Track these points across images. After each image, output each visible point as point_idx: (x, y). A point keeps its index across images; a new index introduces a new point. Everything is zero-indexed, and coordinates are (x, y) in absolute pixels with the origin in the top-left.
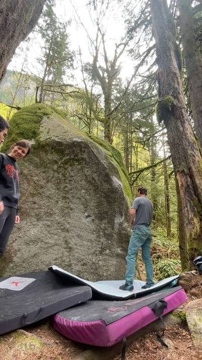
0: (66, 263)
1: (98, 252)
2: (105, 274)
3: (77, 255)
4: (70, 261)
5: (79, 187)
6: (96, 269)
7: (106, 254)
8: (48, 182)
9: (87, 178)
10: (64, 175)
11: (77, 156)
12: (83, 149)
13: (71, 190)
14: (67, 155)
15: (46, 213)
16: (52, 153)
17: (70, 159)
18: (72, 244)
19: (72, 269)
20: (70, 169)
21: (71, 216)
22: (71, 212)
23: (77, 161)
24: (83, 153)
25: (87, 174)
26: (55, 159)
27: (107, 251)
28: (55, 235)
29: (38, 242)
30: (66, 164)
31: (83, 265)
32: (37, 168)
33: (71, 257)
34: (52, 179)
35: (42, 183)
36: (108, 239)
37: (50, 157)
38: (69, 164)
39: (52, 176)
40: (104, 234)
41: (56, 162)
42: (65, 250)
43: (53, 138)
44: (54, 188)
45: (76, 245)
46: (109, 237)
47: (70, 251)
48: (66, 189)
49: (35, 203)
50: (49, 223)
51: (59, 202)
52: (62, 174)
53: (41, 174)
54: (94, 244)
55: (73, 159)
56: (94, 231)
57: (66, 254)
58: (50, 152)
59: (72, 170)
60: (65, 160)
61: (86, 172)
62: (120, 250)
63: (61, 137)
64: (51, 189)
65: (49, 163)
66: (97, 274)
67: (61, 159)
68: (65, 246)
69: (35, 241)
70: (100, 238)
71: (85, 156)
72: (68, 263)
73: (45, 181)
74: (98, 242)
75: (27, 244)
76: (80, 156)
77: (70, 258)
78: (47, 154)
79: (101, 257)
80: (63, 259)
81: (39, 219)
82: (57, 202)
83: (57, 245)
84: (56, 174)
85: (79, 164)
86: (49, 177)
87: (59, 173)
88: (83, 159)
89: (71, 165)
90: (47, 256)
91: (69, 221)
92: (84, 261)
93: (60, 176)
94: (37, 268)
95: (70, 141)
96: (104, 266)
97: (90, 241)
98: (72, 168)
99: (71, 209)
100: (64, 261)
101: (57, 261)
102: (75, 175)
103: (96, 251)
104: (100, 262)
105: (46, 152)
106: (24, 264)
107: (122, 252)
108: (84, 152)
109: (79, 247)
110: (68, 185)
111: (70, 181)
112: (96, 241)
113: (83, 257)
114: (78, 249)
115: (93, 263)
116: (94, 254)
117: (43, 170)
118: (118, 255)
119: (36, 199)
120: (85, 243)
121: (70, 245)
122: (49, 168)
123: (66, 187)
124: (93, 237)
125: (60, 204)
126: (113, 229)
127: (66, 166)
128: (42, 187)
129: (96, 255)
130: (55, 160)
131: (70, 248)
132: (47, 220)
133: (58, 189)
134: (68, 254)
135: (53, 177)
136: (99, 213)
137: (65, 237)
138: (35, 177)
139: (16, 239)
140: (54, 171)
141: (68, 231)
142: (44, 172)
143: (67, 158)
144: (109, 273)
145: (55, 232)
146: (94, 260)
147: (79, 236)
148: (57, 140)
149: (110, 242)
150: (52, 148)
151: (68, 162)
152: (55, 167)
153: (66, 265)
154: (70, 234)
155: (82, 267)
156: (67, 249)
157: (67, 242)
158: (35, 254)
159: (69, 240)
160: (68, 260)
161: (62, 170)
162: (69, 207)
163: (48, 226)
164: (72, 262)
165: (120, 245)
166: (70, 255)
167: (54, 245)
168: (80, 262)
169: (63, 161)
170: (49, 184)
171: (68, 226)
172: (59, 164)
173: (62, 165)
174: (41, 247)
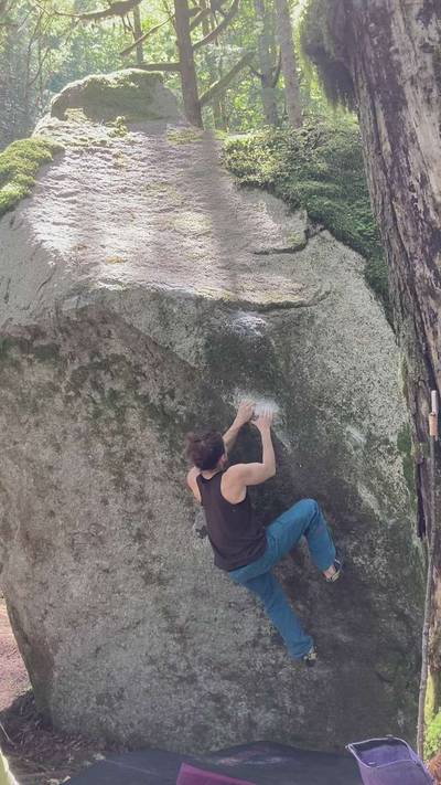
0: (179, 674)
1: (268, 641)
3: (204, 649)
4: (189, 667)
6: (271, 692)
11: (95, 353)
12: (102, 328)
14: (73, 359)
15: (88, 537)
16: (31, 364)
17: (84, 369)
18: (184, 618)
19: (200, 689)
21: (157, 536)
22: (151, 523)
23: (105, 365)
24: (106, 340)
26: (47, 379)
29: (96, 617)
30: (81, 387)
31: (224, 678)
33: (189, 655)
34: (65, 439)
35: (47, 455)
37: (32, 379)
38: (88, 384)
39: (60, 429)
41: (54, 388)
42: (170, 636)
44: (82, 461)
45: (195, 619)
47: (184, 638)
49: (52, 513)
50: (106, 564)
51: (111, 501)
52: (84, 419)
53: (34, 431)
55: (95, 366)
57: (174, 647)
58: (25, 363)
60: (73, 377)
63: (35, 304)
65: (40, 396)
66: (276, 706)
67: (61, 373)
69: (88, 615)
71: (118, 347)
72: (185, 670)
73: (50, 450)
76: (104, 353)
77: (187, 659)
78: (20, 371)
79: (280, 654)
80: (171, 661)
81: (78, 555)
82: (105, 502)
83: (144, 621)
84: (69, 422)
86: (54, 435)
87: (74, 417)
88: (117, 358)
90: (128, 653)
92: (231, 669)
93: (81, 425)
94: (113, 685)
97: (237, 607)
99: (150, 516)
100: (173, 667)
103: (259, 636)
104: (281, 672)
113: (224, 656)
114: (204, 631)
115: (258, 674)
116: (255, 644)
117: (33, 419)
119: (50, 502)
120: (221, 613)
121: (179, 622)
122: (43, 409)
125: (114, 507)
127: (85, 393)
128: (50, 468)
129: (265, 649)
130: (50, 383)
131: (181, 630)
132: (97, 556)
133: (92, 464)
134: (179, 647)
135: (65, 432)
137: (157, 599)
138: (24, 443)
139: (46, 612)
140: (60, 414)
141: (161, 581)
142: (37, 425)
143: (76, 368)
146: (258, 665)
147: (195, 593)
148: (25, 321)
149: (301, 607)
151: (84, 379)
152: (58, 402)
153: (181, 679)
154: (170, 591)
155: (227, 683)
156: (172, 632)
157: (168, 614)
158: (98, 649)
159: (172, 608)
160: (183, 665)
161: (80, 406)
162: (140, 510)
163: (107, 571)
164: (196, 669)
165: (339, 614)
166: (186, 649)
167: (137, 623)
168: (220, 670)
169: (68, 379)
170: (65, 454)
171: (157, 568)
172: (63, 390)
173: (71, 393)
174: (108, 630)
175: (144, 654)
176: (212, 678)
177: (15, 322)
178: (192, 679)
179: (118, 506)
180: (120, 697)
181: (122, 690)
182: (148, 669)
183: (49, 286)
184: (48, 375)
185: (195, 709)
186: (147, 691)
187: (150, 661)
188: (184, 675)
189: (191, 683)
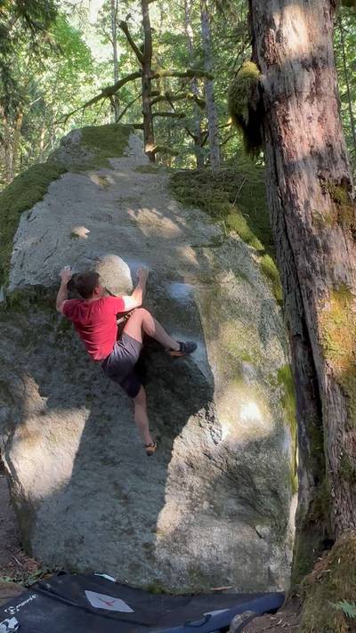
0: (123, 527)
1: (184, 507)
2: (205, 555)
3: (140, 511)
4: (130, 523)
6: (184, 543)
7: (203, 513)
8: (49, 370)
10: (71, 351)
13: (95, 379)
16: (35, 312)
18: (128, 489)
19: (137, 539)
21: (113, 432)
22: (109, 423)
26: (45, 321)
27: (206, 506)
28: (94, 471)
30: (68, 329)
32: (24, 346)
33: (130, 515)
34: (55, 363)
37: (35, 321)
39: (51, 357)
40: (191, 465)
42: (117, 501)
44: (65, 379)
45: (136, 491)
47: (127, 503)
48: (87, 379)
52: (68, 350)
53: (33, 355)
54: (173, 490)
57: (120, 508)
58: (31, 311)
62: (236, 503)
63: (41, 270)
64: (60, 384)
65: (40, 332)
66: (187, 552)
68: (115, 493)
72: (126, 525)
73: (44, 370)
74: (181, 484)
77: (129, 518)
78: (28, 316)
79: (193, 517)
80: (116, 519)
83: (100, 490)
84: (58, 352)
86: (47, 360)
87: (62, 348)
91: (111, 444)
92: (158, 525)
93: (66, 354)
94: (76, 533)
97: (165, 483)
99: (109, 419)
100: (119, 523)
101: (107, 522)
103: (180, 504)
104: (192, 529)
105: (25, 311)
107: (241, 508)
109: (143, 496)
110: (86, 370)
112: (177, 482)
113: (153, 517)
114: (140, 499)
115: (176, 530)
116: (176, 510)
117: (33, 349)
120: (153, 487)
121: (124, 492)
122: (42, 342)
123: (83, 374)
127: (69, 332)
130: (46, 325)
131: (125, 497)
133: (72, 381)
134: (124, 509)
135: (55, 359)
137: (111, 476)
138: (26, 364)
140: (54, 346)
141: (114, 464)
142: (36, 352)
144: (214, 552)
145: (92, 465)
147: (136, 473)
148: (33, 282)
150: (32, 302)
152: (51, 338)
153: (124, 531)
154: (119, 470)
156: (120, 499)
157: (116, 485)
158: (68, 509)
159: (120, 482)
160: (127, 521)
161: (65, 341)
162: (102, 415)
164: (134, 525)
166: (128, 511)
167: (96, 492)
168: (150, 526)
169: (59, 322)
170: (54, 373)
171: (112, 454)
172: (55, 330)
173: (61, 332)
174: (76, 495)
175: (100, 513)
176: (144, 531)
177: (26, 282)
178: (131, 532)
180: (81, 542)
181: (83, 537)
182: (102, 523)
183: (51, 259)
184: (46, 319)
185: (131, 552)
186: (99, 538)
187: (104, 518)
188: (126, 529)
189: (130, 534)
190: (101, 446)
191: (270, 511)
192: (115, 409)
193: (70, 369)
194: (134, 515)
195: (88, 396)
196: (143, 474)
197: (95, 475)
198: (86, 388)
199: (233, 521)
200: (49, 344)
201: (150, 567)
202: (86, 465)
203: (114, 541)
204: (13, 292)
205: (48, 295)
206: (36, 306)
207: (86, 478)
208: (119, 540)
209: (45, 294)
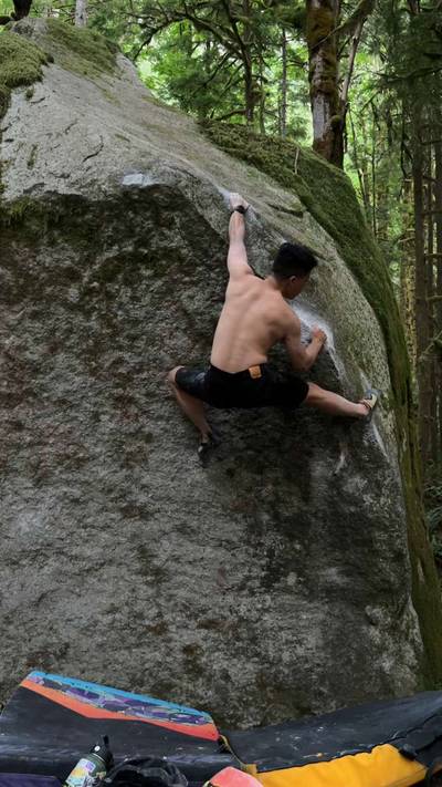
0: (147, 623)
1: (257, 583)
2: (286, 656)
3: (182, 593)
4: (160, 615)
5: (168, 358)
6: (254, 640)
7: (287, 590)
8: (53, 350)
9: (191, 324)
10: (106, 320)
11: (144, 243)
12: (165, 214)
13: (140, 371)
14: (111, 245)
15: (61, 459)
16: (52, 243)
17: (121, 258)
18: (163, 557)
19: (170, 640)
20: (125, 294)
21: (151, 462)
22: (147, 447)
23: (149, 260)
24: (166, 232)
25: (191, 307)
26: (68, 263)
27: (292, 579)
28: (103, 529)
29: (47, 557)
30: (110, 280)
31: (206, 627)
32: (11, 303)
33: (161, 601)
34: (68, 338)
35: (35, 353)
36: (292, 537)
37: (48, 260)
38: (121, 277)
39: (64, 326)
40: (276, 516)
41: (73, 275)
42: (141, 579)
43: (52, 184)
44: (80, 368)
45: (177, 559)
46: (294, 528)
47: (159, 581)
48: (123, 370)
49: (19, 426)
50: (76, 492)
51: (104, 418)
52: (101, 317)
53: (27, 323)
54: (241, 557)
55: (136, 258)
56: (236, 510)
57: (145, 591)
58: (45, 240)
59: (134, 299)
60: (104, 266)
61: (186, 302)
62: (339, 573)
63: (80, 174)
64: (68, 376)
65: (50, 282)
66: (258, 655)
67: (89, 261)
68: (138, 566)
69: (37, 555)
70: (260, 535)
71: (176, 240)
72: (153, 619)
73: (42, 348)
74: (255, 547)
75: (14, 563)
76: (156, 242)
77: (158, 605)
79: (268, 597)
80: (137, 609)
81: (41, 481)
82: (96, 417)
83: (111, 562)
84: (79, 319)
85: (156, 276)
86: (53, 331)
87: (88, 314)
88: (169, 253)
89: (128, 283)
90: (82, 601)
91: (144, 481)
92: (210, 615)
93: (94, 324)
94: (55, 640)
95: (111, 191)
96: (281, 629)
97: (228, 545)
98: (134, 290)
99: (149, 438)
100: (140, 616)
101: (118, 616)
102: (149, 317)
103: (248, 578)
104: (266, 617)
105: (33, 241)
106: (11, 627)
107: (346, 580)
108: (170, 224)
109: (188, 568)
110: (126, 356)
111: (134, 338)
112: (248, 542)
113: (203, 601)
114: (185, 573)
115: (241, 620)
116: (242, 588)
117: (30, 309)
118: (331, 592)
119: (22, 413)
120: (209, 552)
121: (156, 562)
122: (52, 298)
123: (120, 361)
124: (234, 530)
125: (108, 424)
126: (306, 498)
127: (112, 287)
128: (36, 370)
129: (252, 593)
130: (69, 269)
131: (158, 572)
132: (68, 483)
133: (93, 372)
134: (151, 591)
135: (70, 331)
136: (248, 448)
137: (135, 536)
138: (8, 337)
140: (72, 308)
141: (144, 514)
142: (35, 316)
143: (110, 255)
144: (300, 651)
145: (101, 519)
146: (243, 610)
147: (182, 530)
148: (63, 189)
149: (298, 547)
150: (51, 224)
151: (118, 270)
152: (73, 293)
153: (149, 628)
154: (152, 526)
155: (204, 632)
156: (146, 574)
157: (144, 553)
158: (43, 596)
159: (151, 546)
160: (155, 611)
161: (100, 301)
162: (139, 431)
163: (76, 501)
164: (167, 617)
165: (337, 554)
166: (159, 595)
167: (102, 565)
168: (196, 617)
169: (96, 267)
170: (61, 356)
171: (143, 498)
172: (86, 279)
173: (95, 284)
174: (61, 573)
175: (106, 602)
176: (186, 627)
177: (47, 188)
178: (161, 629)
179: (112, 425)
180: (63, 655)
181: (67, 646)
182: (108, 619)
184: (72, 258)
185: (159, 664)
186: (100, 646)
187: (113, 610)
188: (152, 625)
189: (159, 633)
190: (125, 485)
191: (388, 582)
192: (161, 424)
193: (95, 352)
194: (169, 600)
195: (119, 399)
196: (193, 531)
197: (104, 535)
198: (117, 386)
199: (331, 601)
200: (65, 303)
201: (191, 687)
202: (89, 520)
203: (128, 648)
204: (15, 203)
205: (89, 216)
206: (56, 233)
207: (87, 541)
208: (138, 646)
209: (84, 213)
